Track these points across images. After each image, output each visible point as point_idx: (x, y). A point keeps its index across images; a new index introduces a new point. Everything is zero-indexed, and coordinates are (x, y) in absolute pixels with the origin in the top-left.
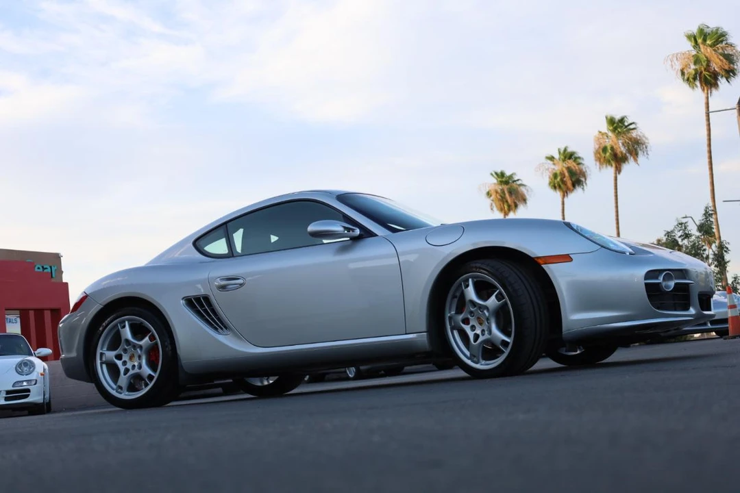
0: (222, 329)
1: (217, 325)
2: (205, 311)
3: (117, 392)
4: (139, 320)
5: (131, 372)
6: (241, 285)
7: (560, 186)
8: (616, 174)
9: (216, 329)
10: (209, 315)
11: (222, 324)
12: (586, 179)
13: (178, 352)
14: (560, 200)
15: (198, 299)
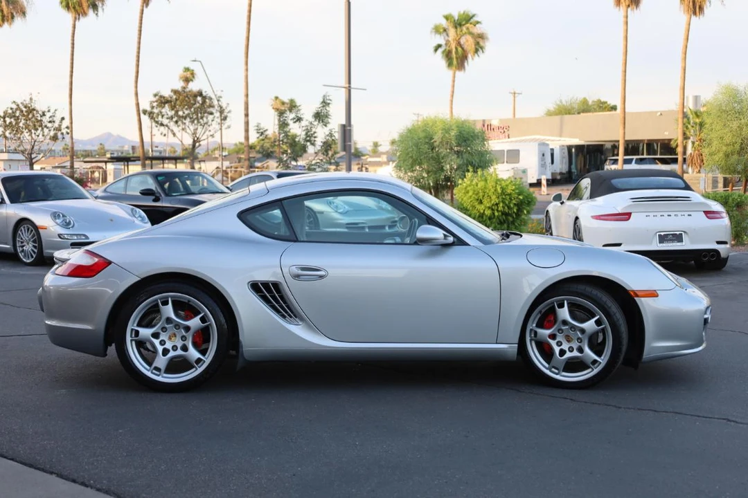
0: (291, 317)
1: (287, 312)
2: (274, 297)
3: (152, 373)
4: (185, 298)
5: (172, 354)
6: (321, 277)
7: (74, 8)
8: (143, 6)
9: (284, 317)
10: (277, 302)
11: (292, 312)
12: (103, 4)
13: (241, 338)
14: (71, 22)
15: (266, 285)
